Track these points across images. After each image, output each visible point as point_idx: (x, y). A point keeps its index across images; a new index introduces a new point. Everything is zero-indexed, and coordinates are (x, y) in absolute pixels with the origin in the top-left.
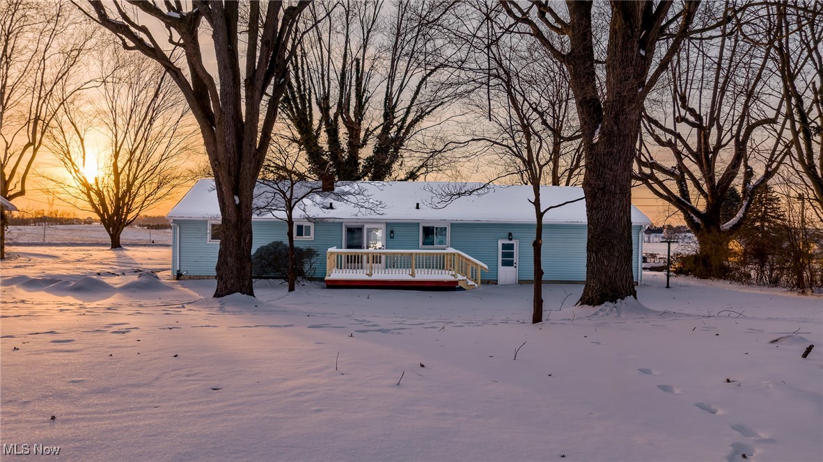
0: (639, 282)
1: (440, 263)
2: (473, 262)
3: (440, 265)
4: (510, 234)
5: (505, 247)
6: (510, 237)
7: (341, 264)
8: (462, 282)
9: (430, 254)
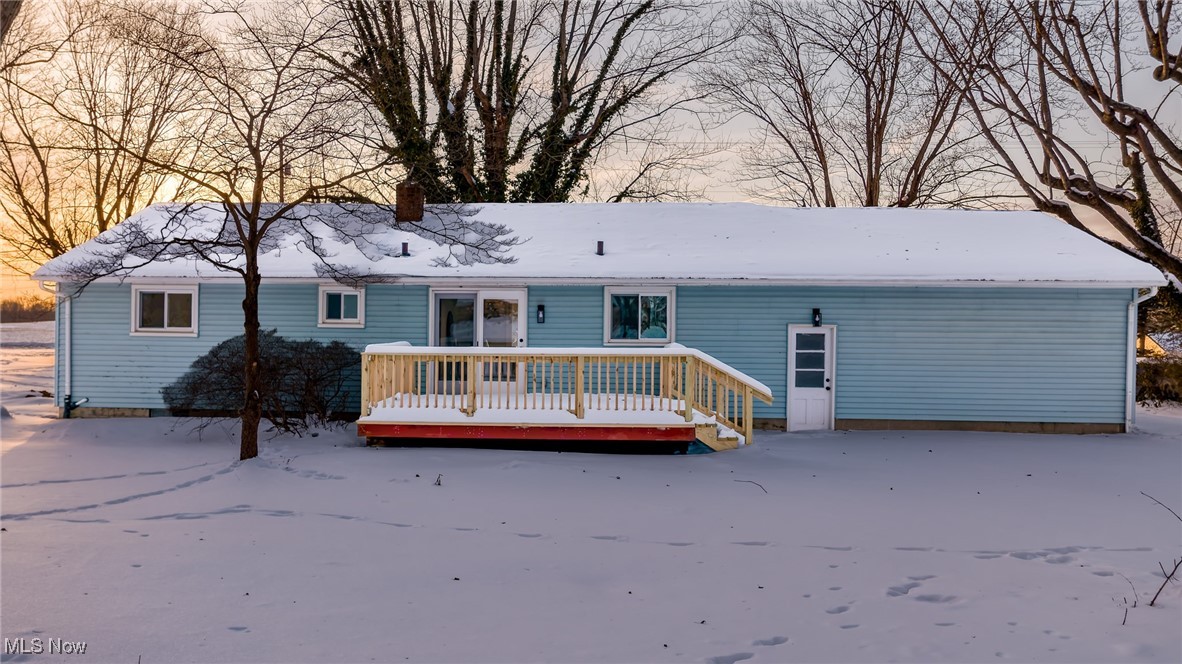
0: (1128, 424)
3: (648, 384)
4: (816, 312)
5: (803, 341)
6: (816, 318)
7: (424, 382)
8: (705, 431)
9: (632, 358)
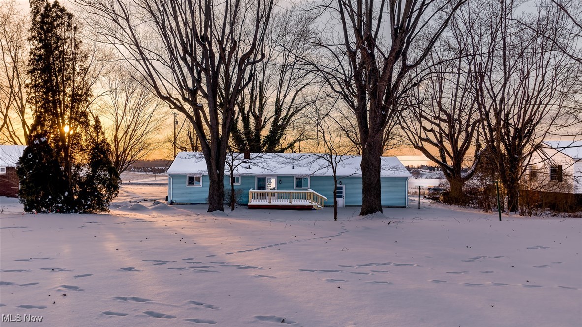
0: (406, 206)
1: (304, 196)
2: (320, 196)
3: (304, 198)
4: (340, 182)
8: (315, 206)
9: (299, 192)
